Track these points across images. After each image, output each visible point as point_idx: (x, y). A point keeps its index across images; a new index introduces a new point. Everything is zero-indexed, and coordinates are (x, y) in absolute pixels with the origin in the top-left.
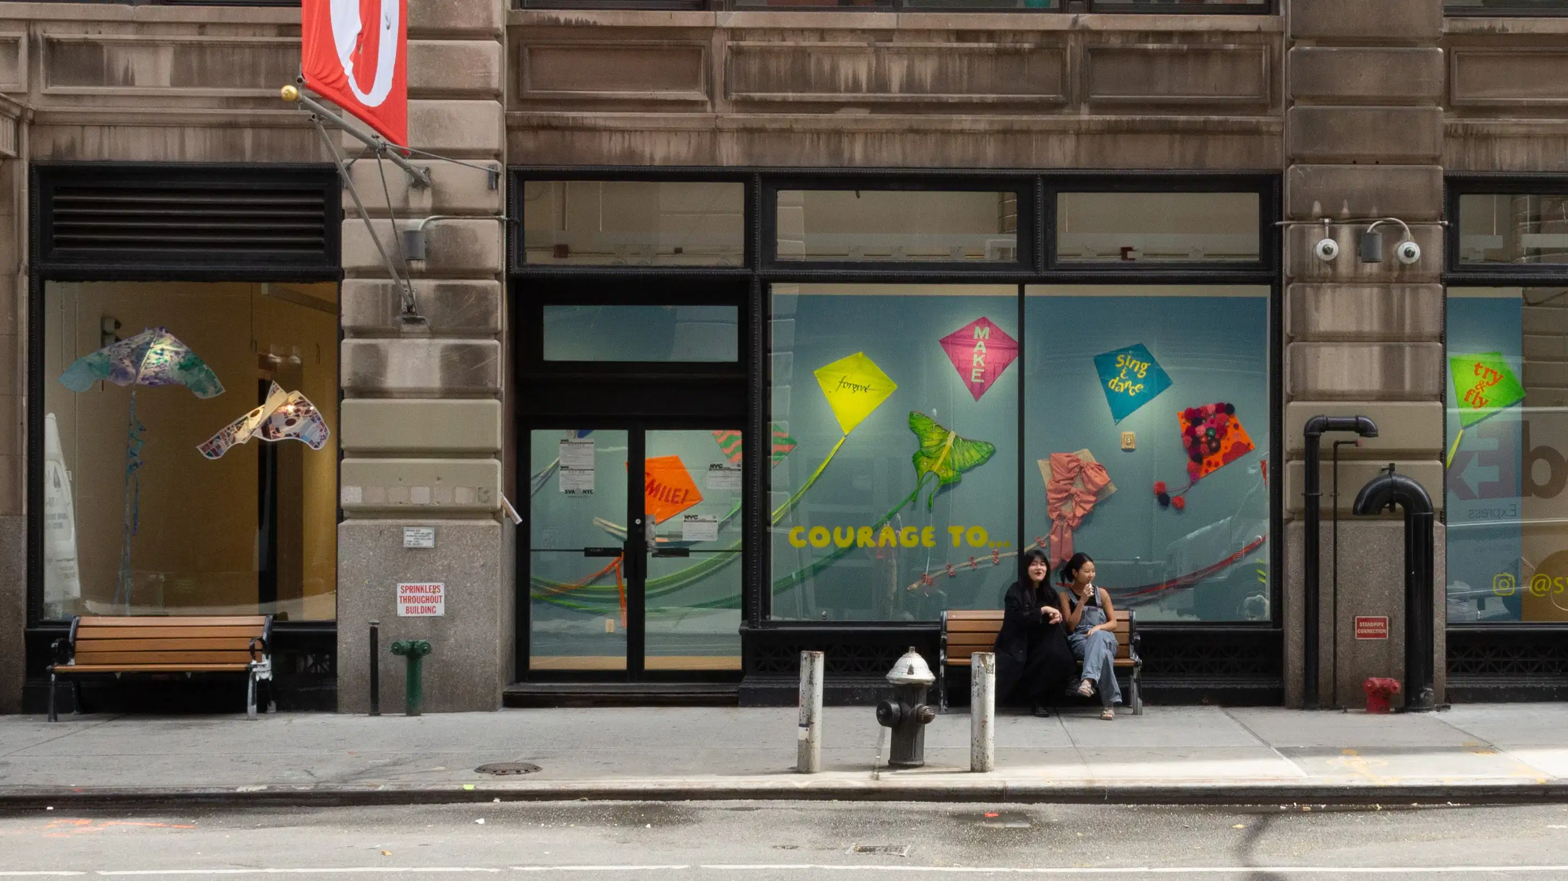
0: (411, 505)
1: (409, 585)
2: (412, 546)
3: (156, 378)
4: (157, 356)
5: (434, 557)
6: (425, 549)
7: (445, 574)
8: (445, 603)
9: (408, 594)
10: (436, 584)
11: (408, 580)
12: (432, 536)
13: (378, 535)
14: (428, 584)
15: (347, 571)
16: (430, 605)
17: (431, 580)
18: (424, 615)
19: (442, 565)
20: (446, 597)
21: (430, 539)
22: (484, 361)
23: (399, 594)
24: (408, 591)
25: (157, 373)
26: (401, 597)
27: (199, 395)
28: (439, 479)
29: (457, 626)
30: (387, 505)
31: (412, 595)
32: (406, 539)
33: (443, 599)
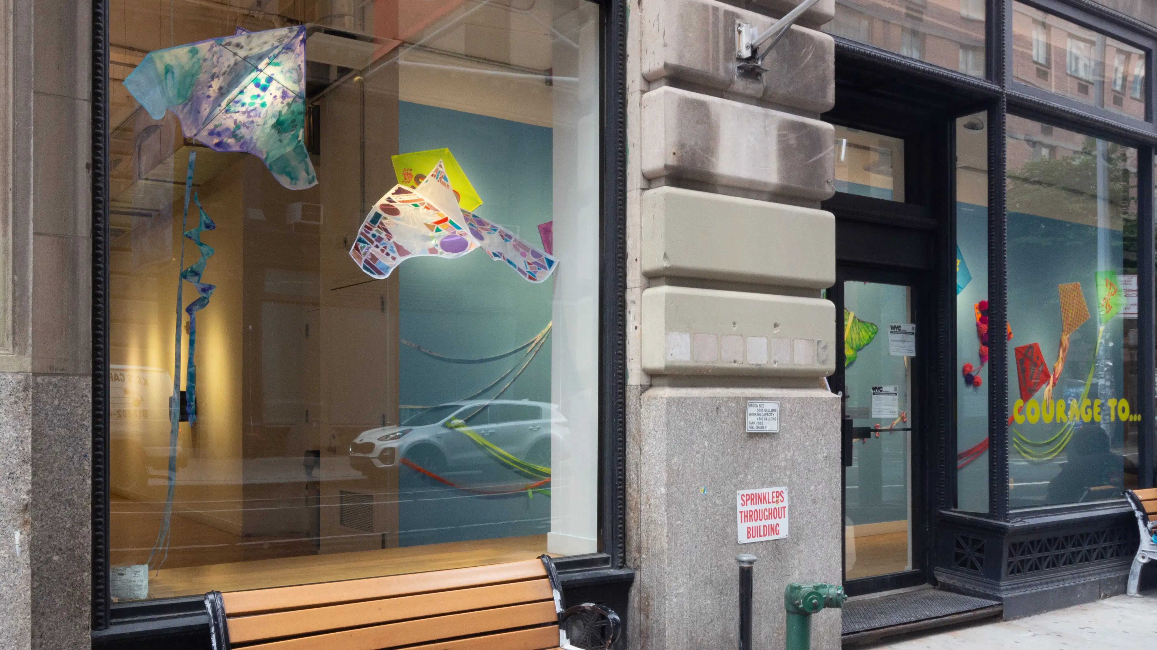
0: (745, 366)
1: (749, 492)
2: (755, 430)
3: (234, 135)
4: (258, 91)
5: (777, 447)
6: (767, 434)
7: (788, 473)
8: (789, 519)
9: (750, 507)
10: (779, 489)
11: (747, 486)
12: (776, 415)
13: (715, 412)
14: (770, 490)
15: (678, 475)
16: (772, 522)
17: (773, 484)
18: (767, 538)
19: (786, 460)
20: (790, 507)
21: (774, 419)
22: (820, 152)
23: (740, 508)
24: (749, 502)
25: (238, 126)
26: (741, 512)
27: (284, 181)
28: (776, 325)
29: (801, 552)
30: (719, 365)
31: (753, 508)
32: (750, 419)
33: (787, 510)
